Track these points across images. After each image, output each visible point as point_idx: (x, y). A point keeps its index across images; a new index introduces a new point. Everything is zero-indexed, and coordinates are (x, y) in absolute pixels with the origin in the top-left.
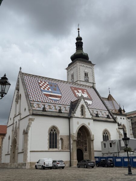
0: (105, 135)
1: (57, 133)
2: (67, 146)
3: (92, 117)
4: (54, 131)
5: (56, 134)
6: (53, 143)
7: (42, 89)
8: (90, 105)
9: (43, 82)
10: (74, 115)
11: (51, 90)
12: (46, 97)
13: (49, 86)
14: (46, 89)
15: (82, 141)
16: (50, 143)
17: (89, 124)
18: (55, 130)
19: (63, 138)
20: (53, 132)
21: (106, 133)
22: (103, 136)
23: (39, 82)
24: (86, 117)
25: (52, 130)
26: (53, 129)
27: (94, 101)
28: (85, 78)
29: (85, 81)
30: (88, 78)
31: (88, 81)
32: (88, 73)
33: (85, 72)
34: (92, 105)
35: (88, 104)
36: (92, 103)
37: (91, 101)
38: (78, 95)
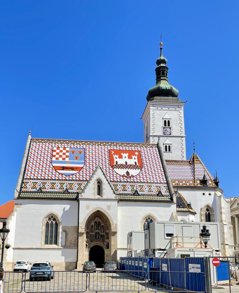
1: (58, 223)
2: (73, 241)
3: (115, 197)
5: (57, 225)
6: (51, 237)
7: (54, 159)
8: (133, 177)
9: (61, 149)
10: (82, 196)
11: (69, 160)
12: (54, 171)
13: (67, 154)
14: (60, 159)
15: (102, 234)
16: (47, 237)
17: (109, 207)
18: (54, 218)
19: (67, 230)
20: (52, 222)
23: (55, 149)
24: (104, 197)
25: (50, 219)
26: (52, 217)
27: (145, 168)
28: (164, 129)
29: (163, 135)
30: (171, 129)
31: (169, 134)
32: (170, 120)
33: (164, 120)
34: (138, 176)
35: (130, 175)
36: (140, 173)
37: (139, 170)
38: (117, 162)
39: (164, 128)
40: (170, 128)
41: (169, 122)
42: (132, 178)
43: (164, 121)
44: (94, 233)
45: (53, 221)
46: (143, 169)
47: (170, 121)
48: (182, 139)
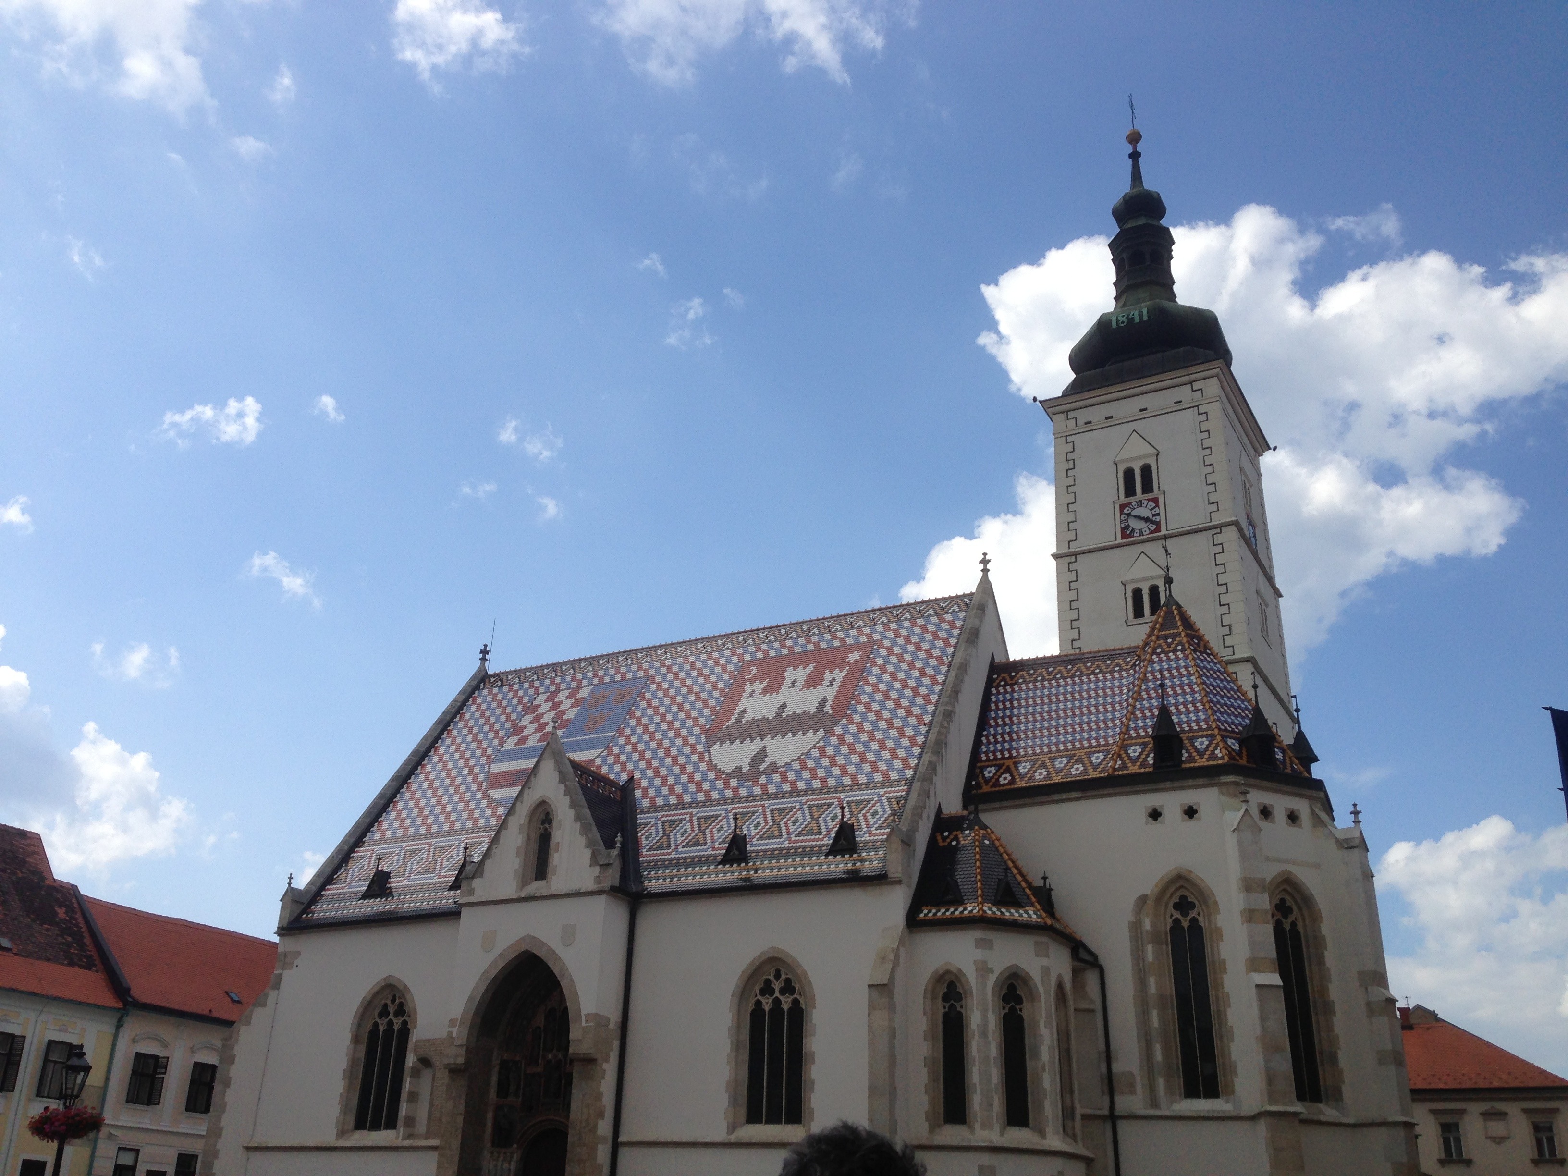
0: (767, 1004)
1: (409, 1024)
4: (396, 1014)
5: (404, 1034)
10: (471, 892)
13: (572, 713)
14: (533, 740)
17: (569, 935)
18: (400, 1006)
20: (391, 1023)
21: (788, 988)
22: (757, 1014)
25: (384, 1013)
26: (393, 1001)
27: (851, 721)
28: (1121, 513)
29: (1120, 541)
30: (1157, 505)
31: (1152, 532)
32: (1152, 462)
33: (1122, 468)
34: (796, 765)
35: (762, 768)
36: (814, 747)
37: (821, 733)
38: (744, 712)
39: (1122, 507)
40: (1156, 500)
41: (1146, 471)
42: (763, 780)
43: (1121, 475)
44: (539, 1069)
45: (393, 1019)
46: (838, 730)
47: (1154, 468)
48: (1219, 539)
